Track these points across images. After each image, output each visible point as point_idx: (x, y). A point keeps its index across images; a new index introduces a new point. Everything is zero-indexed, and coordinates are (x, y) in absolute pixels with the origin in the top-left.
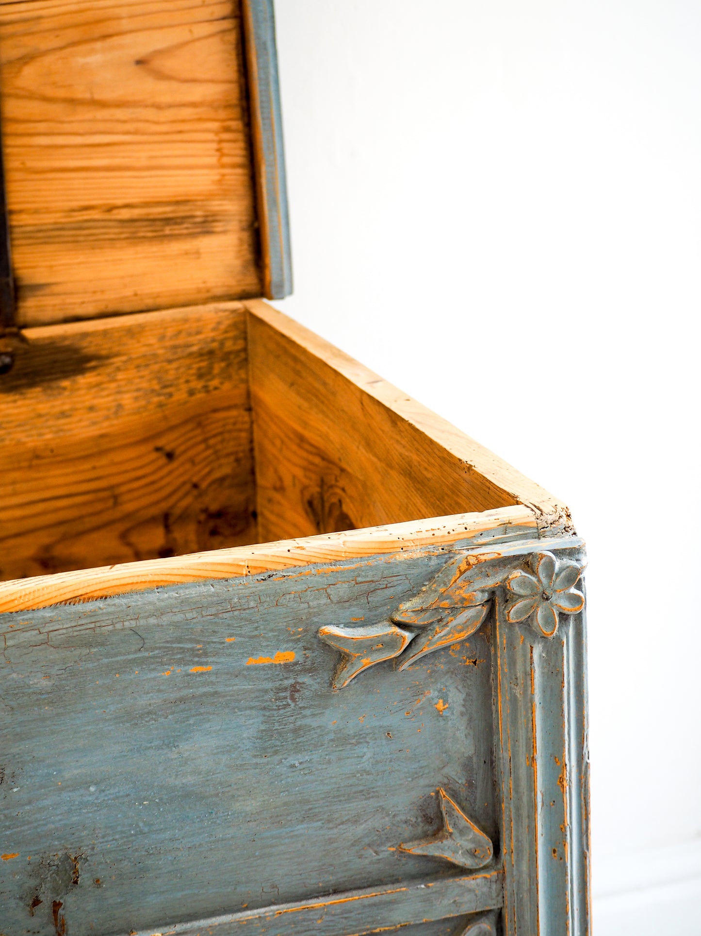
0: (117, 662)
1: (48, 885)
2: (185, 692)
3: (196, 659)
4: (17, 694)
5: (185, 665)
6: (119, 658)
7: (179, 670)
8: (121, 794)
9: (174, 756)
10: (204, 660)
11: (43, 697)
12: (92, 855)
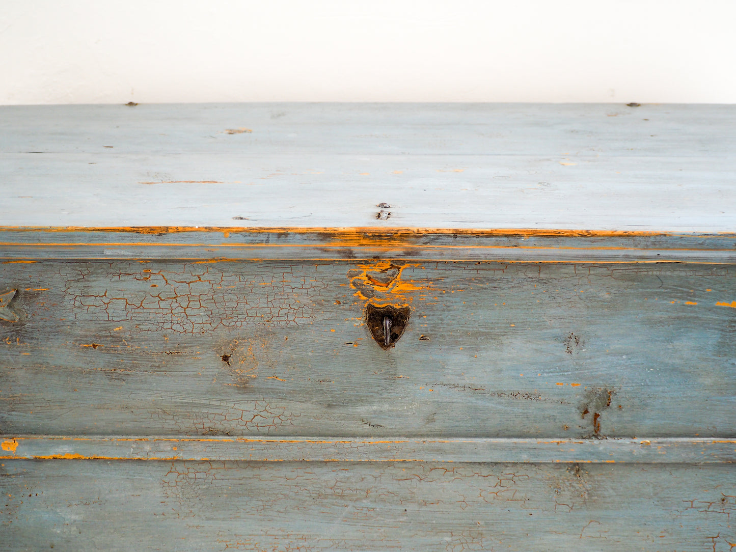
0: (647, 292)
1: (593, 404)
2: (681, 314)
3: (689, 298)
4: (591, 300)
5: (683, 300)
6: (648, 290)
7: (679, 302)
8: (639, 362)
9: (670, 347)
10: (693, 299)
11: (605, 304)
12: (619, 392)
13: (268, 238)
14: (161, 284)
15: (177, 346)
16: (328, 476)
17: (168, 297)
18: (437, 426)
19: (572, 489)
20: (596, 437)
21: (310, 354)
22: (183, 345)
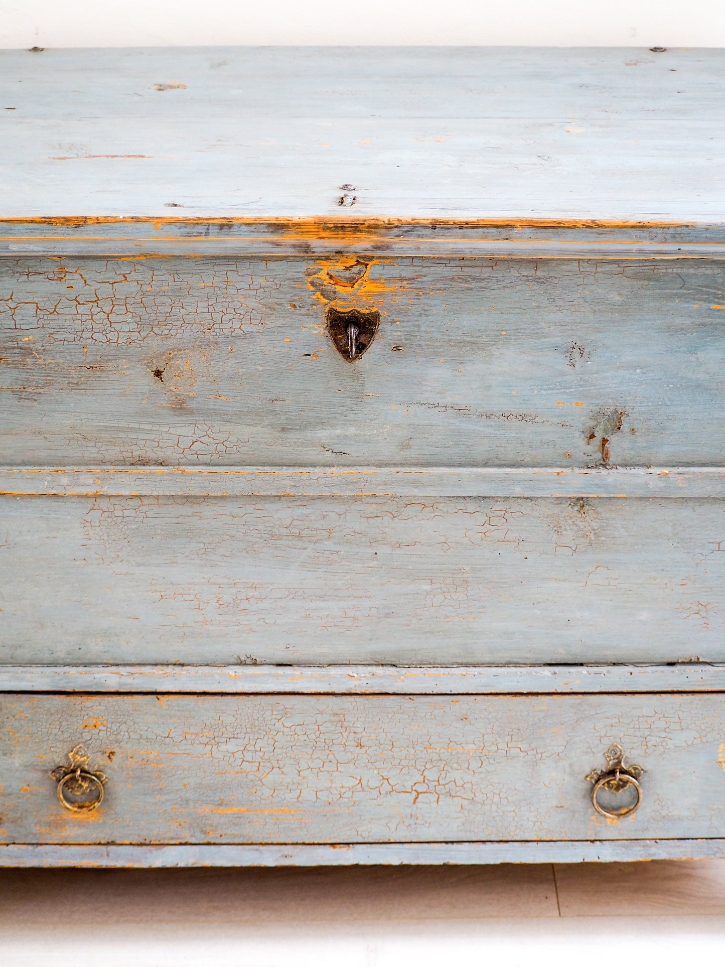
0: (665, 293)
1: (601, 427)
2: (707, 320)
3: (716, 300)
4: (599, 303)
5: (709, 303)
6: (668, 291)
7: (704, 305)
8: (656, 377)
9: (693, 359)
10: (721, 301)
11: (615, 307)
12: (632, 413)
13: (208, 229)
14: (78, 284)
15: (99, 359)
16: (282, 514)
17: (88, 300)
18: (413, 453)
19: (576, 529)
20: (604, 466)
21: (260, 368)
22: (106, 358)
